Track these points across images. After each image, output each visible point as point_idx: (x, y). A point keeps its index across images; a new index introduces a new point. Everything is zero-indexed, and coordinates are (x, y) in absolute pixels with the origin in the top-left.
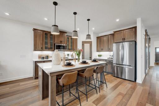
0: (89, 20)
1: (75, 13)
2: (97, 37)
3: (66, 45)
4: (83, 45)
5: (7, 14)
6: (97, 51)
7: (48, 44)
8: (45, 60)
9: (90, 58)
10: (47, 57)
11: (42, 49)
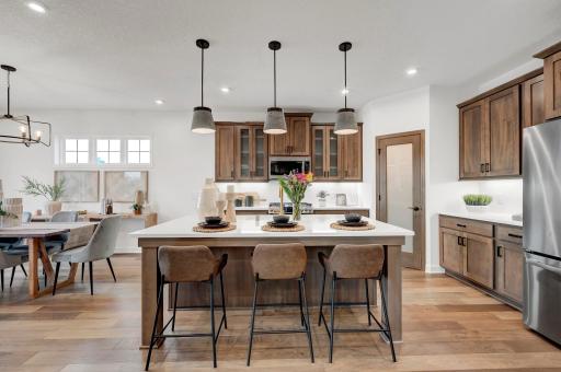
0: (345, 47)
1: (275, 46)
2: (460, 107)
3: (307, 159)
4: (380, 152)
5: (159, 102)
6: (461, 179)
7: (251, 162)
8: (243, 208)
9: (416, 209)
10: (250, 200)
11: (234, 178)
